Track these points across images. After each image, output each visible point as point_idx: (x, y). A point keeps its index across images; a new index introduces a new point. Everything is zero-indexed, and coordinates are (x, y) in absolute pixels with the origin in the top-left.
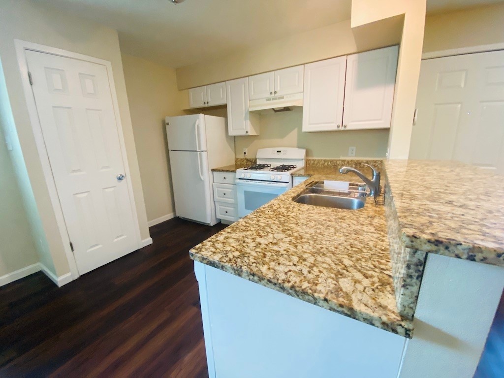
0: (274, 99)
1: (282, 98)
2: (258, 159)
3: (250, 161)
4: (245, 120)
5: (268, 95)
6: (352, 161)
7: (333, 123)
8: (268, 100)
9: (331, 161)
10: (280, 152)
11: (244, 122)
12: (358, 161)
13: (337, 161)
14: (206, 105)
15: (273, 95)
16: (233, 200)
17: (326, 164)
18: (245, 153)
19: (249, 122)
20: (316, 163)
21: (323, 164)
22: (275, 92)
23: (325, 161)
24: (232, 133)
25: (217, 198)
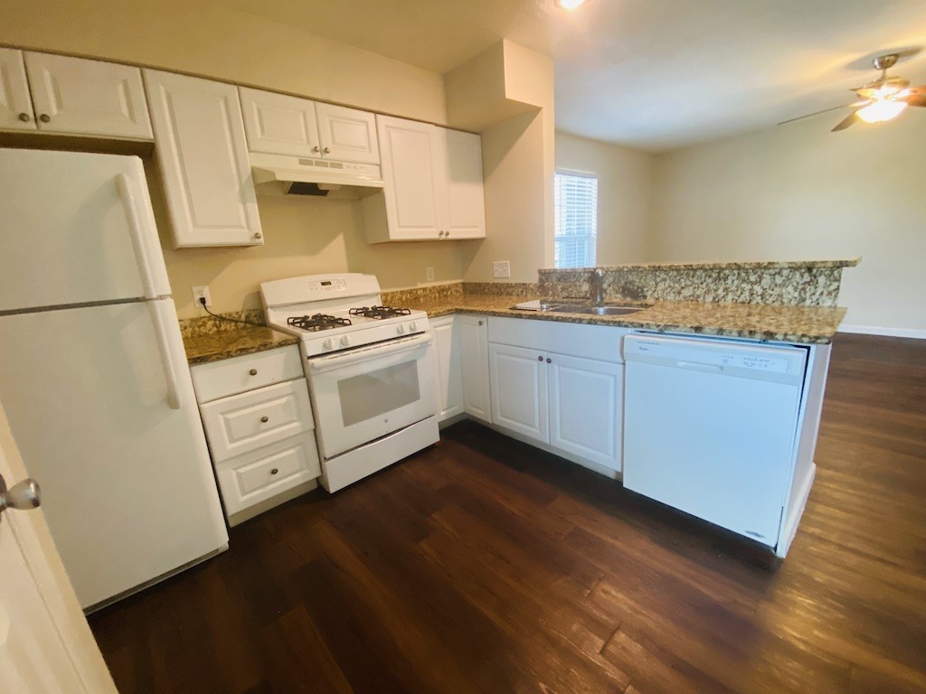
0: (318, 164)
1: (339, 166)
2: (272, 307)
3: (231, 321)
4: (244, 202)
5: (307, 152)
6: (434, 287)
8: (302, 162)
9: (410, 292)
10: (329, 283)
11: (241, 206)
12: (440, 286)
13: (417, 290)
15: (318, 155)
16: (295, 424)
17: (404, 298)
18: (203, 301)
19: (254, 208)
20: (389, 298)
21: (400, 299)
22: (326, 151)
23: (402, 292)
24: (187, 234)
25: (224, 448)
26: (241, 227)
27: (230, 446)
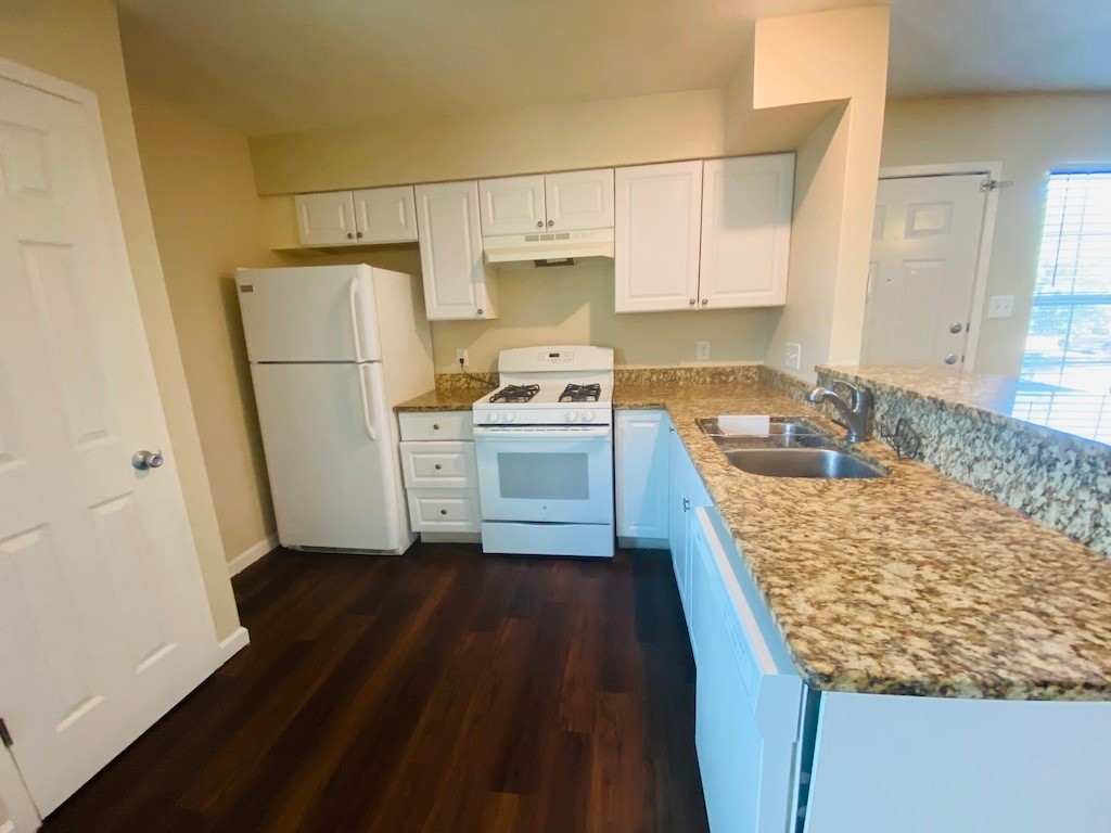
0: (545, 238)
1: (566, 236)
2: (503, 373)
3: (478, 380)
4: (474, 282)
5: (532, 229)
6: (704, 369)
7: (680, 294)
8: (529, 239)
9: (665, 372)
10: (558, 355)
11: (471, 287)
12: (717, 368)
13: (675, 370)
14: (355, 241)
15: (544, 228)
16: (462, 479)
17: (655, 378)
18: (462, 361)
19: (482, 288)
20: (633, 376)
21: (650, 379)
22: (551, 223)
23: (653, 372)
24: (434, 311)
25: (412, 479)
26: (469, 304)
27: (415, 479)
